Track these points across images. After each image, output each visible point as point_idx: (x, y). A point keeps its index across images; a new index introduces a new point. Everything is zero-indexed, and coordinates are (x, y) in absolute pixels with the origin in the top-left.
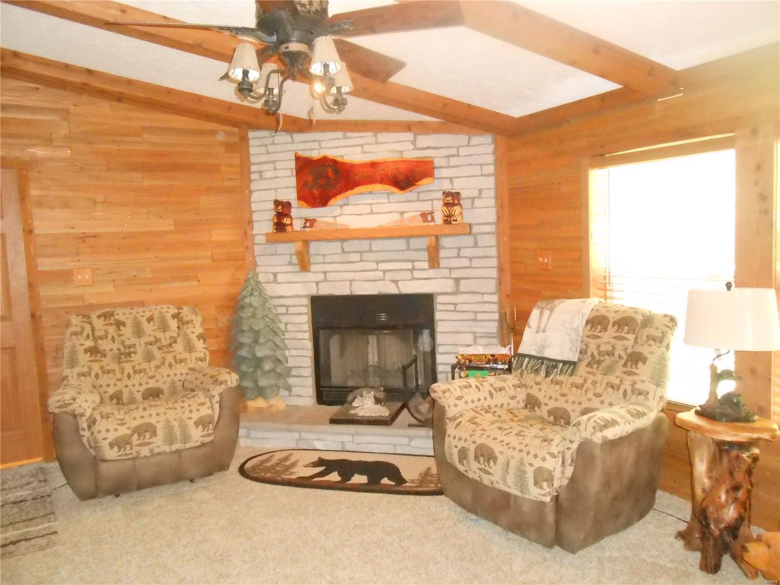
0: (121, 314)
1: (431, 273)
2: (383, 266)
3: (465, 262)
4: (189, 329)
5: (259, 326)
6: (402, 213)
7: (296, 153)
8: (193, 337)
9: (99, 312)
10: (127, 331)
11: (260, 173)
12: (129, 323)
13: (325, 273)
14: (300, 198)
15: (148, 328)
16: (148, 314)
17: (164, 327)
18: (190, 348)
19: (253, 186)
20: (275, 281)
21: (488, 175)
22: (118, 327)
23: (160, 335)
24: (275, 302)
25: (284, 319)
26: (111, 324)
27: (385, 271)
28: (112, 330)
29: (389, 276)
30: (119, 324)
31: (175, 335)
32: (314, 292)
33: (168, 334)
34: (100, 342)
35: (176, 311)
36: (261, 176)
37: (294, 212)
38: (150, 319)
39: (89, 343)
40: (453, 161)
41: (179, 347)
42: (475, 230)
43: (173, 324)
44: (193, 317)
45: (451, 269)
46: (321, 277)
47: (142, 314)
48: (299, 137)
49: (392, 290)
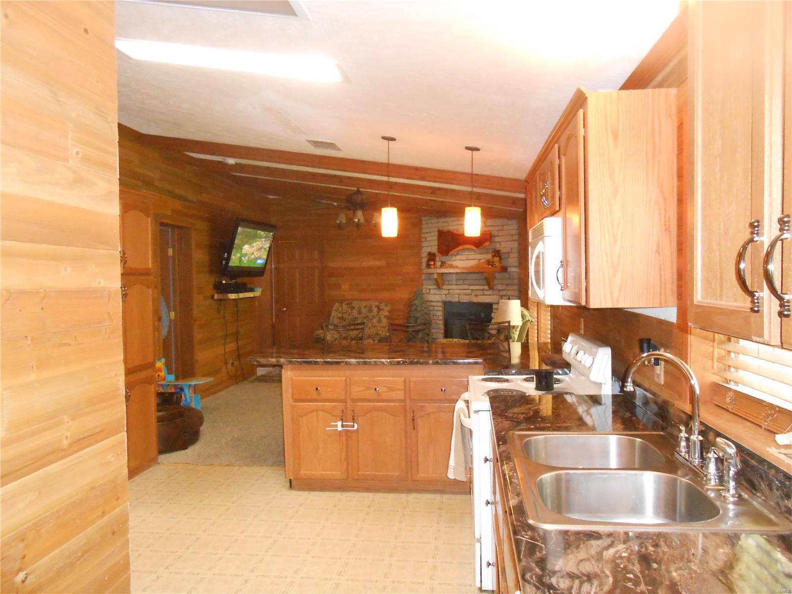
0: (355, 304)
1: (490, 292)
2: (472, 287)
3: (504, 287)
4: (382, 312)
5: (418, 315)
6: (480, 260)
7: (438, 228)
8: (382, 317)
9: (345, 303)
10: (355, 311)
11: (426, 238)
12: (356, 308)
13: (449, 290)
14: (439, 251)
15: (364, 310)
16: (364, 305)
17: (370, 310)
18: (380, 321)
19: (423, 245)
20: (429, 293)
21: (515, 241)
22: (352, 310)
23: (368, 314)
24: (428, 303)
25: (432, 313)
26: (350, 308)
27: (472, 290)
28: (349, 310)
29: (474, 293)
30: (353, 308)
31: (375, 315)
32: (444, 299)
33: (372, 314)
34: (344, 315)
35: (378, 304)
36: (426, 239)
37: (437, 258)
38: (365, 307)
39: (340, 315)
40: (500, 233)
41: (375, 321)
42: (509, 270)
43: (375, 310)
44: (384, 307)
45: (499, 291)
46: (447, 292)
47: (363, 304)
48: (441, 220)
49: (475, 300)
